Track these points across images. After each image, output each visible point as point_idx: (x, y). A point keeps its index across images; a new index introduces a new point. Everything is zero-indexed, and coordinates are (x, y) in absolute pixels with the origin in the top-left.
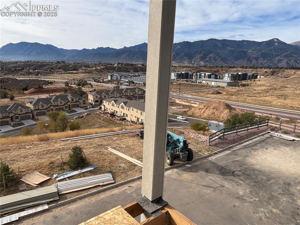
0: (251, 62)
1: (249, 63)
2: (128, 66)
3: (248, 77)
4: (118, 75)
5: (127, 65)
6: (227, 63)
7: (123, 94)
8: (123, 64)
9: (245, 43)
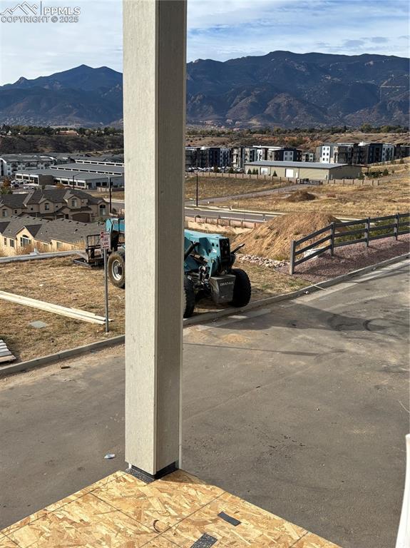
0: (389, 114)
1: (384, 118)
2: (35, 137)
3: (386, 154)
4: (5, 162)
5: (32, 131)
6: (324, 121)
7: (24, 211)
8: (18, 130)
9: (371, 63)
